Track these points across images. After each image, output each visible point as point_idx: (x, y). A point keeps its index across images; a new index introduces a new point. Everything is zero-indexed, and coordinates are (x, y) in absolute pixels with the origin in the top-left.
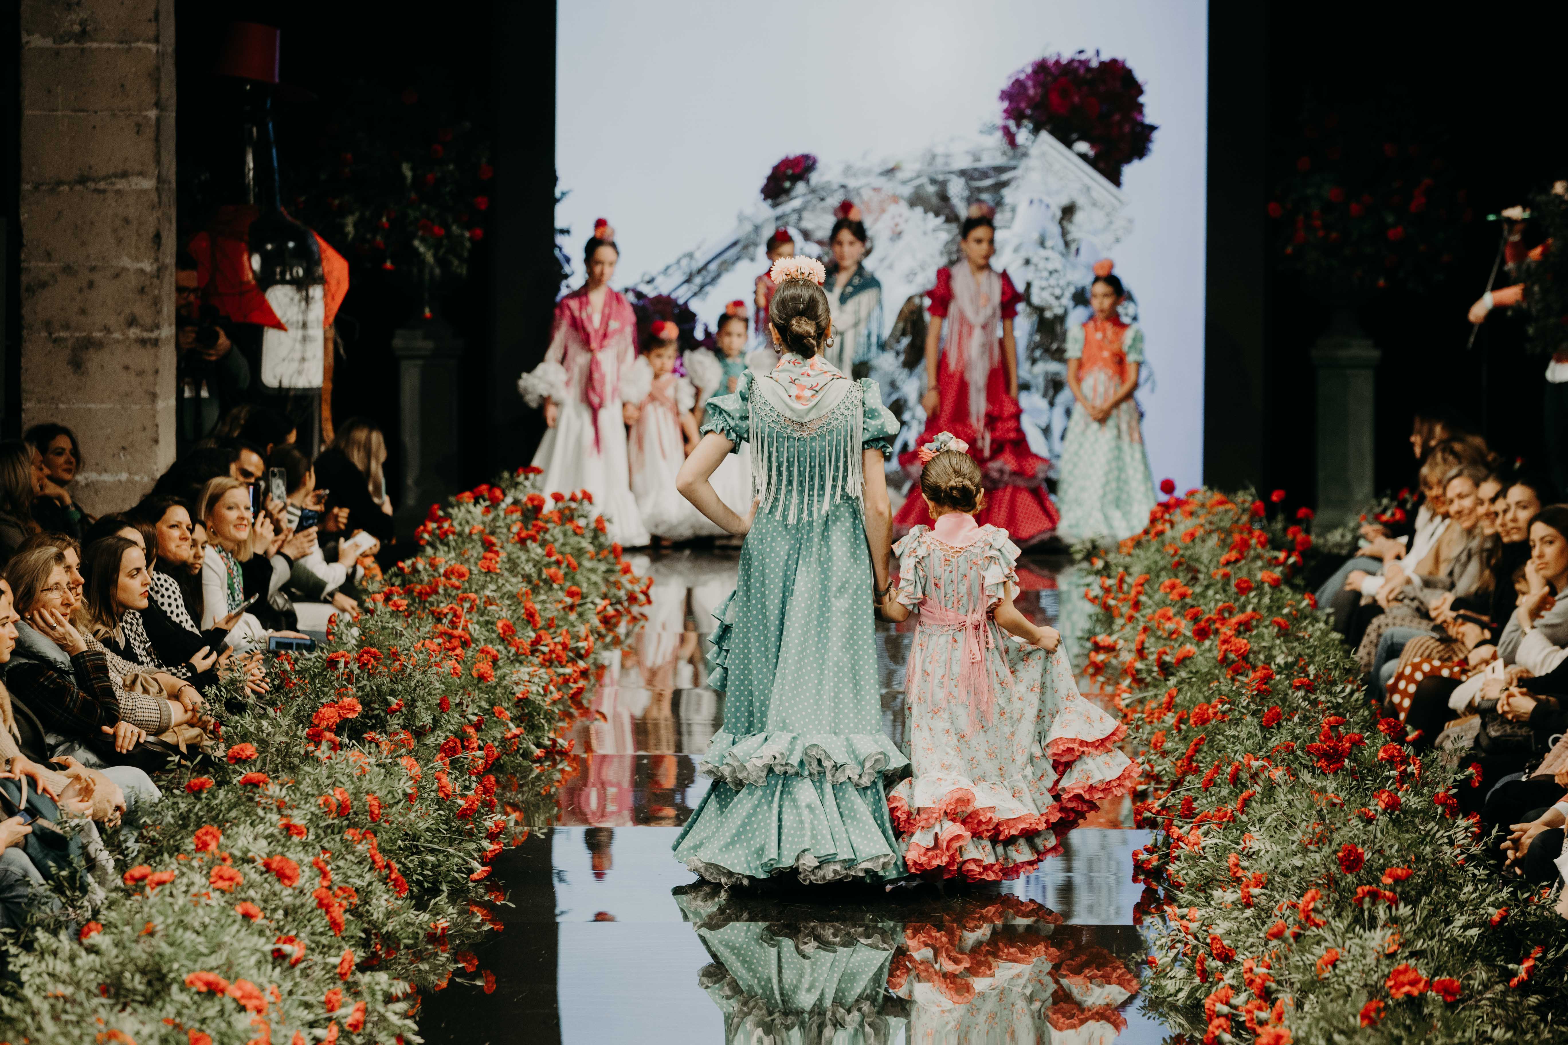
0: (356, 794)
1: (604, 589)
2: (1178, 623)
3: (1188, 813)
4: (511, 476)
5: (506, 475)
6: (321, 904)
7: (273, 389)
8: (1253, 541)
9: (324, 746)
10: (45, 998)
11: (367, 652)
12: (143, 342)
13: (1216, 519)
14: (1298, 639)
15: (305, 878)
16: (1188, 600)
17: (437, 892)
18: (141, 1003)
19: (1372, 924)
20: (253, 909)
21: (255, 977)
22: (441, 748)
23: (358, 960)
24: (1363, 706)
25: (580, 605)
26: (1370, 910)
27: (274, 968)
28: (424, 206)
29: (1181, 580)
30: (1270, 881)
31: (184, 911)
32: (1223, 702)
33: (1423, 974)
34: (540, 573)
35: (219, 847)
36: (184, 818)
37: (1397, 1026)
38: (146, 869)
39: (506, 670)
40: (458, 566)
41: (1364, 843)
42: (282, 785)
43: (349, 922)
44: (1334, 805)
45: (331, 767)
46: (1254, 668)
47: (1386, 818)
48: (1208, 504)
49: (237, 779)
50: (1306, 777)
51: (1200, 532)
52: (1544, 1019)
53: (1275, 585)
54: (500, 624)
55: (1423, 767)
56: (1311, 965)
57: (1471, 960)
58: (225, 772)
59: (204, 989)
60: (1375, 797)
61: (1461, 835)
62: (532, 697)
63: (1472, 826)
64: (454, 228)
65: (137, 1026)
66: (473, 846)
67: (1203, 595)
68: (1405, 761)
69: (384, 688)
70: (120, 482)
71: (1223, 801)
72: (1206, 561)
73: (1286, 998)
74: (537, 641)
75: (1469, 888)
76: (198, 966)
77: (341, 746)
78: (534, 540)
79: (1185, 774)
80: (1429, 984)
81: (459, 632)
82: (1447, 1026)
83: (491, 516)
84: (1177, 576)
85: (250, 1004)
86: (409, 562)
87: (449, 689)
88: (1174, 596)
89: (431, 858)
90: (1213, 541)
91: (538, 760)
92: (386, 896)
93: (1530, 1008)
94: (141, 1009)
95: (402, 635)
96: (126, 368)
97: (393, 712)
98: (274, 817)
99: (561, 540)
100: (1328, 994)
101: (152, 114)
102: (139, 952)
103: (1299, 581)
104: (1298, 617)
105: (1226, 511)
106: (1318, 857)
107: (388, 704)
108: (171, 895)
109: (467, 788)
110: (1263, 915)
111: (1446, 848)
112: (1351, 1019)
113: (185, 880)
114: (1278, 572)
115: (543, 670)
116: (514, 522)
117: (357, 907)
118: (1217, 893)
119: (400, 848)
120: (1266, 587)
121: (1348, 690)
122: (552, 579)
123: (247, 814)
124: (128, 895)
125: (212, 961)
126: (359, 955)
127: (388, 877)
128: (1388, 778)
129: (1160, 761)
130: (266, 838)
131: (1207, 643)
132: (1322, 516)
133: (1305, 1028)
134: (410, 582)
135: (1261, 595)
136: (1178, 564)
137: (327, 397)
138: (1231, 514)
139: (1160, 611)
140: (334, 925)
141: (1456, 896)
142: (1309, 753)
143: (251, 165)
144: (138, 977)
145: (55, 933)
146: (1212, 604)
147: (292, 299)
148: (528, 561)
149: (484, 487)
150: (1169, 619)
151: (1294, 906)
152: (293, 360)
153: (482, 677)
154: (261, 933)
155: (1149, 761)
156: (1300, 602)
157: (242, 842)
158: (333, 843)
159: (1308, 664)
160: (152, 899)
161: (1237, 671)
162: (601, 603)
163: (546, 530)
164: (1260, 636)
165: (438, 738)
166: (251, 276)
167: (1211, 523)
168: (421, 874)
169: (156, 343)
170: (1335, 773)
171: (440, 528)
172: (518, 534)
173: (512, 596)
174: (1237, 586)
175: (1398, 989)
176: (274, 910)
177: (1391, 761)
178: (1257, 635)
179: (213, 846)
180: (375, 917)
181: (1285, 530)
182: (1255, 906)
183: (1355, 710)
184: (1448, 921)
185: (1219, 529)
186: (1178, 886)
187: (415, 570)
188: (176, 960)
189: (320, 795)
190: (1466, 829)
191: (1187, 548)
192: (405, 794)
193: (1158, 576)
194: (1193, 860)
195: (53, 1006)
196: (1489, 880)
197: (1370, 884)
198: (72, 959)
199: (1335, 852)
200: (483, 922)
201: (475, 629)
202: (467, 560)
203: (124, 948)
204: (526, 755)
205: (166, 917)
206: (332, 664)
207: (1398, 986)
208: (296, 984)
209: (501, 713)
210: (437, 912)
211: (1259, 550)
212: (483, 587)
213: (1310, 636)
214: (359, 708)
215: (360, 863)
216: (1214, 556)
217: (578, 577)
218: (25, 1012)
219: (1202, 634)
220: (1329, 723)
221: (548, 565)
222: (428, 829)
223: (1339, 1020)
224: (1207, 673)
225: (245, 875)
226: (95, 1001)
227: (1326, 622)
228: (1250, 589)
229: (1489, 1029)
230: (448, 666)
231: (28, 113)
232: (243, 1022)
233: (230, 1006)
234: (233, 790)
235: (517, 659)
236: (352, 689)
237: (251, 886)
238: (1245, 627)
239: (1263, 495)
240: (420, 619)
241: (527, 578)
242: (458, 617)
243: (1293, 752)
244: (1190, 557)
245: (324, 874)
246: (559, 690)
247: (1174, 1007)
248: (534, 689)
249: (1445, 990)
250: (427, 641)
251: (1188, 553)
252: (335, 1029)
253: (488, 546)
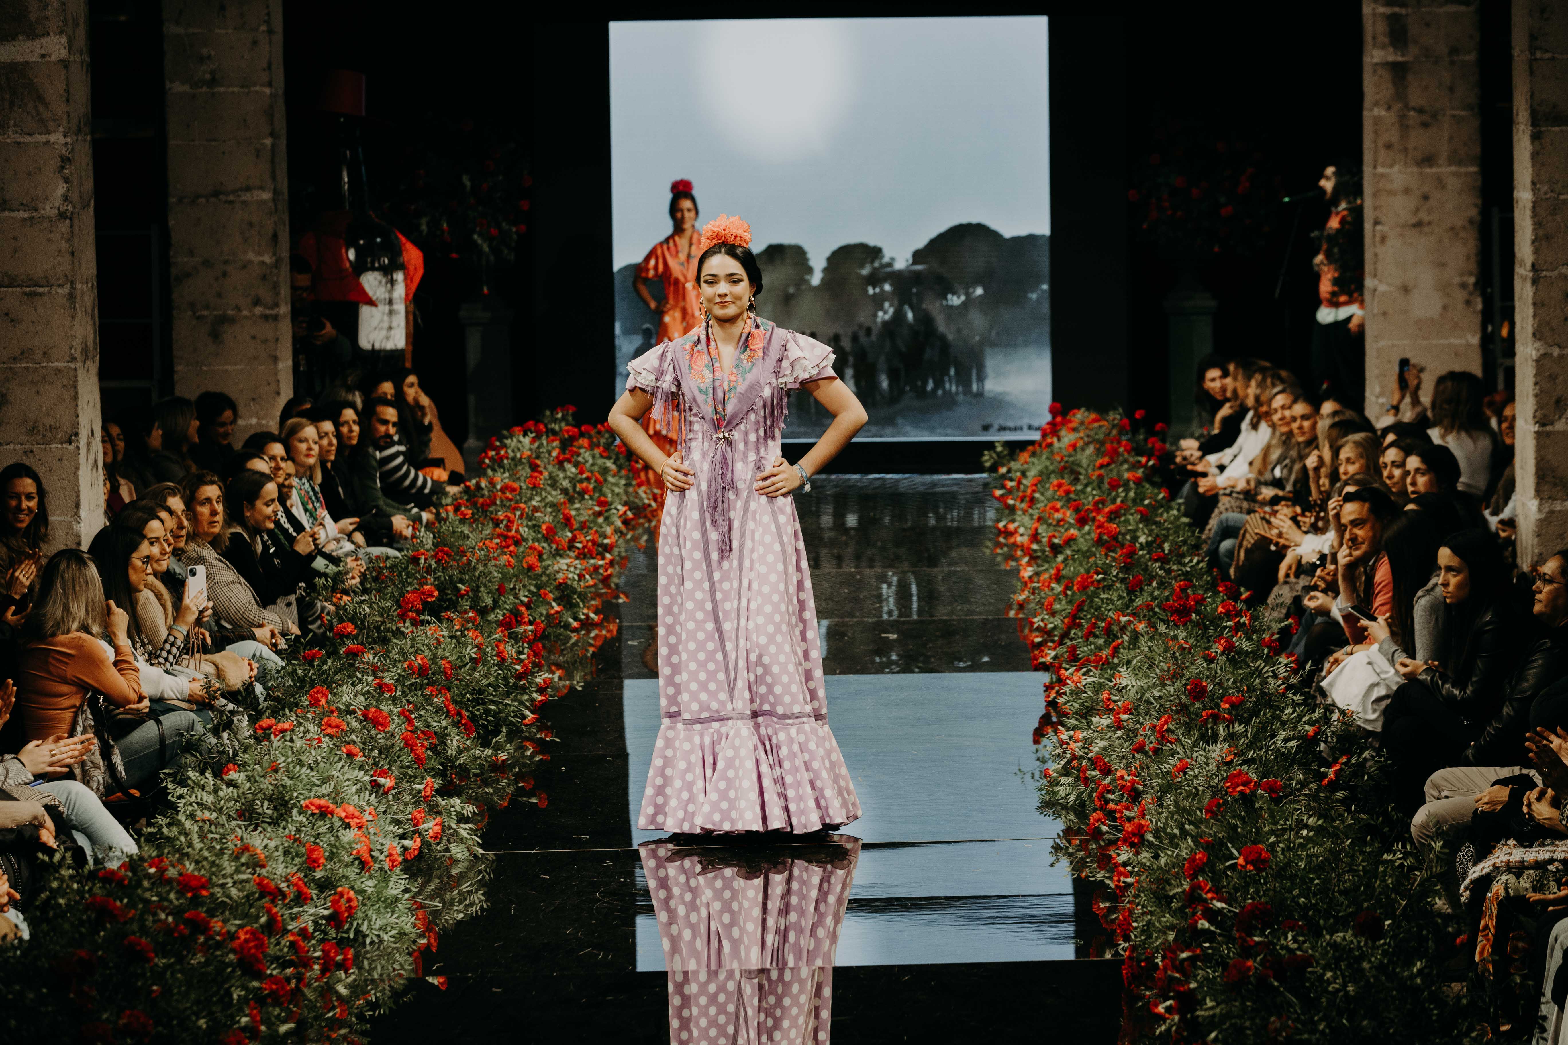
0: (434, 659)
1: (624, 498)
2: (1064, 514)
3: (1073, 658)
4: (552, 413)
5: (548, 413)
6: (407, 745)
7: (368, 351)
8: (1121, 449)
9: (408, 624)
10: (196, 821)
11: (442, 551)
12: (266, 317)
13: (1092, 433)
14: (1155, 523)
15: (397, 726)
16: (1072, 496)
17: (497, 732)
18: (269, 824)
19: (1215, 739)
20: (355, 750)
21: (356, 801)
22: (500, 624)
23: (436, 786)
24: (1207, 572)
25: (607, 511)
26: (1212, 729)
27: (370, 796)
28: (480, 208)
29: (1066, 481)
30: (1137, 708)
31: (301, 752)
32: (1098, 573)
33: (1253, 776)
34: (574, 487)
35: (327, 702)
36: (302, 680)
37: (1234, 817)
38: (272, 721)
39: (549, 562)
40: (511, 483)
41: (1207, 677)
42: (375, 654)
43: (429, 757)
44: (1184, 649)
45: (413, 639)
46: (1122, 546)
47: (1224, 659)
48: (1086, 422)
49: (342, 651)
50: (1162, 628)
51: (1080, 444)
52: (1349, 811)
53: (1138, 482)
54: (544, 527)
55: (1254, 618)
56: (1168, 773)
57: (1291, 765)
58: (333, 645)
59: (317, 811)
60: (1215, 642)
61: (1282, 670)
62: (569, 582)
63: (1291, 662)
64: (504, 224)
65: (266, 841)
66: (526, 697)
67: (1083, 491)
68: (1239, 614)
69: (455, 578)
70: (251, 425)
71: (1100, 648)
72: (1085, 465)
73: (1148, 798)
74: (573, 539)
75: (1289, 710)
76: (312, 794)
77: (422, 623)
78: (570, 462)
79: (1069, 629)
80: (1258, 785)
81: (513, 532)
82: (1272, 816)
83: (536, 445)
84: (1063, 478)
85: (353, 822)
86: (474, 481)
87: (505, 577)
88: (1060, 493)
89: (493, 707)
90: (1091, 450)
91: (575, 630)
92: (457, 738)
93: (1338, 801)
94: (269, 829)
95: (468, 537)
96: (254, 338)
97: (462, 596)
98: (370, 679)
99: (591, 461)
100: (1181, 794)
101: (268, 141)
102: (266, 784)
103: (1157, 479)
104: (1156, 506)
105: (1100, 427)
106: (1172, 689)
107: (459, 590)
108: (292, 741)
109: (521, 653)
110: (1131, 735)
111: (1270, 679)
112: (1198, 812)
113: (302, 729)
114: (1140, 472)
115: (577, 562)
116: (554, 448)
117: (436, 745)
118: (1095, 719)
119: (468, 699)
120: (1132, 484)
121: (1195, 561)
122: (585, 491)
123: (350, 677)
124: (258, 741)
125: (326, 789)
126: (437, 783)
127: (459, 722)
128: (1226, 627)
129: (1052, 620)
130: (363, 695)
131: (1087, 528)
132: (1175, 429)
133: (1163, 820)
134: (475, 496)
135: (1127, 490)
136: (1064, 468)
137: (409, 356)
138: (1104, 429)
139: (1050, 505)
140: (418, 760)
141: (1279, 717)
142: (1164, 610)
143: (346, 180)
144: (266, 803)
145: (202, 773)
146: (1090, 498)
147: (380, 282)
148: (565, 478)
149: (531, 422)
150: (1057, 510)
151: (1154, 726)
152: (382, 328)
153: (531, 568)
154: (361, 768)
155: (1042, 620)
156: (1158, 494)
157: (344, 699)
158: (416, 698)
159: (1164, 542)
160: (276, 744)
161: (1110, 549)
162: (622, 509)
163: (579, 454)
164: (1127, 522)
165: (498, 615)
166: (348, 265)
167: (1088, 436)
168: (486, 720)
169: (276, 318)
170: (1185, 625)
171: (497, 454)
172: (557, 457)
173: (553, 505)
174: (1109, 483)
175: (1234, 789)
176: (372, 750)
177: (1228, 615)
178: (1125, 521)
179: (323, 701)
180: (450, 752)
181: (1146, 440)
182: (1124, 728)
183: (1200, 577)
184: (1273, 736)
185: (1094, 441)
186: (1065, 715)
187: (478, 487)
188: (295, 790)
189: (406, 660)
190: (1286, 665)
191: (1070, 456)
192: (471, 659)
193: (1049, 478)
194: (1077, 693)
195: (201, 827)
196: (1305, 703)
197: (1212, 708)
198: (216, 791)
199: (1185, 685)
200: (533, 754)
201: (524, 531)
202: (519, 479)
203: (256, 781)
204: (567, 626)
205: (287, 757)
206: (415, 560)
207: (1234, 786)
208: (389, 806)
209: (546, 594)
210: (497, 748)
211: (1126, 456)
212: (531, 499)
213: (1165, 521)
214: (436, 593)
215: (437, 712)
216: (1091, 461)
217: (605, 489)
218: (180, 833)
219: (1082, 521)
220: (1180, 587)
221: (581, 481)
222: (489, 685)
223: (1189, 814)
224: (1087, 551)
225: (348, 724)
226: (234, 823)
227: (1179, 510)
228: (1119, 486)
229: (1305, 818)
230: (504, 559)
231: (172, 142)
232: (348, 836)
233: (337, 823)
234: (340, 659)
235: (558, 554)
236: (430, 579)
237: (353, 731)
238: (1114, 515)
239: (1129, 414)
240: (483, 524)
241: (565, 491)
242: (512, 522)
243: (1152, 610)
244: (1073, 463)
245: (410, 721)
246: (591, 576)
247: (1065, 807)
248: (570, 576)
249: (1271, 789)
250: (487, 542)
251: (1072, 459)
252: (418, 840)
253: (534, 467)
